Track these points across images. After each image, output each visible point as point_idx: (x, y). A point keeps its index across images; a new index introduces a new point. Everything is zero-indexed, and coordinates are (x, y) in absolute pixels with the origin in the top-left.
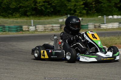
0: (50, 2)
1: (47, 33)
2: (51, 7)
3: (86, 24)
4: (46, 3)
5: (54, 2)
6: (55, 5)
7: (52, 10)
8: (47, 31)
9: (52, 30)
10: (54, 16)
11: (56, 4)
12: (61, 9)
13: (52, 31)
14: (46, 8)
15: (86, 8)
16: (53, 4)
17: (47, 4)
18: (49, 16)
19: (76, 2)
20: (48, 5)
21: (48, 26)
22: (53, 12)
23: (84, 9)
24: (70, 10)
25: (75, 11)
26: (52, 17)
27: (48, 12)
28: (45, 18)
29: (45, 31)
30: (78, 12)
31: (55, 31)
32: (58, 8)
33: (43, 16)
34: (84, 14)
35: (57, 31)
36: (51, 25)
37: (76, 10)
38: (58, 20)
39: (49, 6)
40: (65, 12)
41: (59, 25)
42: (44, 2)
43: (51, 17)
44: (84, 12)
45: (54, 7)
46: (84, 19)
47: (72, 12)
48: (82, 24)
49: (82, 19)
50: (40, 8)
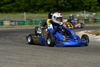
2: (70, 4)
3: (99, 19)
4: (65, 1)
6: (73, 2)
7: (71, 7)
10: (72, 12)
11: (74, 1)
12: (78, 6)
14: (66, 5)
16: (72, 2)
18: (68, 11)
20: (67, 2)
22: (71, 8)
23: (98, 5)
24: (86, 6)
25: (90, 8)
26: (71, 12)
27: (68, 8)
28: (65, 13)
30: (93, 8)
32: (76, 5)
33: (63, 12)
34: (98, 10)
37: (91, 6)
38: (76, 15)
39: (68, 3)
40: (82, 8)
41: (76, 19)
43: (69, 13)
44: (98, 8)
45: (73, 4)
46: (98, 14)
47: (88, 8)
48: (96, 19)
49: (96, 14)
50: (61, 5)
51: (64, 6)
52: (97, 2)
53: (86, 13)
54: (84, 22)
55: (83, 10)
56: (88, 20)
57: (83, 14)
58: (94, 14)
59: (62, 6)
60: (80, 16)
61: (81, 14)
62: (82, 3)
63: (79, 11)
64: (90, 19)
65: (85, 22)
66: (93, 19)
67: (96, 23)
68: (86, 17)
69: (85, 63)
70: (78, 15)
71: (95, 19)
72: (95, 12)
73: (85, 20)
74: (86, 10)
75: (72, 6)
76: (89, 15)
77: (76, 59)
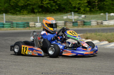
2: (56, 5)
3: (88, 21)
4: (51, 1)
6: (60, 3)
7: (57, 8)
11: (60, 2)
12: (66, 7)
14: (52, 6)
15: (89, 6)
16: (58, 2)
17: (53, 2)
18: (54, 13)
23: (87, 6)
25: (79, 9)
27: (54, 9)
28: (51, 15)
31: (59, 27)
32: (63, 6)
33: (48, 13)
34: (87, 11)
38: (62, 17)
39: (54, 4)
41: (63, 22)
43: (56, 15)
45: (59, 5)
46: (87, 16)
47: (76, 9)
48: (85, 21)
49: (85, 16)
50: (46, 6)
51: (49, 7)
52: (87, 3)
53: (75, 15)
55: (71, 12)
56: (77, 22)
57: (71, 16)
58: (83, 16)
59: (48, 7)
60: (67, 19)
61: (69, 16)
62: (70, 3)
63: (67, 12)
65: (73, 25)
66: (81, 22)
67: (85, 26)
68: (74, 19)
70: (65, 17)
71: (84, 22)
72: (84, 14)
73: (73, 23)
74: (75, 12)
75: (58, 7)
76: (78, 17)
77: (63, 66)
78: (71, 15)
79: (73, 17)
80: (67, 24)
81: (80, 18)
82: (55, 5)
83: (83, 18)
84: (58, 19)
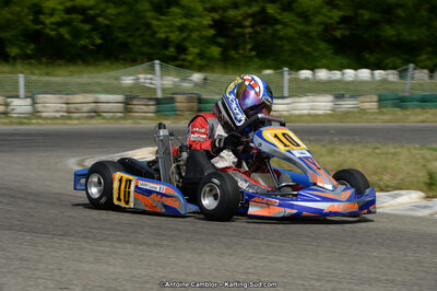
0: (91, 12)
1: (74, 125)
2: (93, 30)
4: (74, 16)
5: (103, 11)
6: (107, 22)
7: (98, 41)
8: (78, 119)
9: (96, 113)
11: (110, 20)
12: (130, 40)
13: (92, 117)
14: (76, 34)
15: (221, 40)
16: (100, 19)
17: (80, 17)
18: (86, 62)
19: (186, 16)
20: (83, 21)
21: (79, 98)
22: (99, 47)
23: (212, 41)
24: (166, 43)
25: (181, 49)
26: (96, 65)
27: (84, 47)
28: (72, 68)
29: (70, 118)
30: (192, 50)
31: (104, 118)
32: (120, 35)
33: (61, 62)
34: (212, 59)
35: (113, 118)
36: (90, 97)
37: (187, 44)
38: (117, 78)
39: (87, 27)
40: (146, 49)
41: (120, 98)
42: (68, 11)
43: (91, 68)
44: (215, 51)
45: (106, 32)
46: (212, 76)
47: (171, 51)
48: (205, 96)
49: (205, 79)
50: (53, 33)
51: (67, 36)
52: (210, 27)
53: (164, 72)
54: (153, 108)
55: (150, 58)
56: (171, 100)
57: (149, 76)
58: (197, 77)
59: (61, 37)
60: (137, 85)
61: (141, 76)
62: (148, 26)
63: (134, 61)
64: (179, 98)
65: (157, 112)
66: (190, 100)
68: (163, 90)
69: (149, 285)
70: (128, 81)
71: (200, 101)
72: (200, 69)
73: (158, 102)
74: (165, 60)
75: (101, 38)
76: (176, 80)
77: (111, 269)
78: (152, 70)
79: (159, 79)
80: (136, 108)
81: (186, 85)
82: (87, 31)
83: (196, 84)
84: (99, 84)
